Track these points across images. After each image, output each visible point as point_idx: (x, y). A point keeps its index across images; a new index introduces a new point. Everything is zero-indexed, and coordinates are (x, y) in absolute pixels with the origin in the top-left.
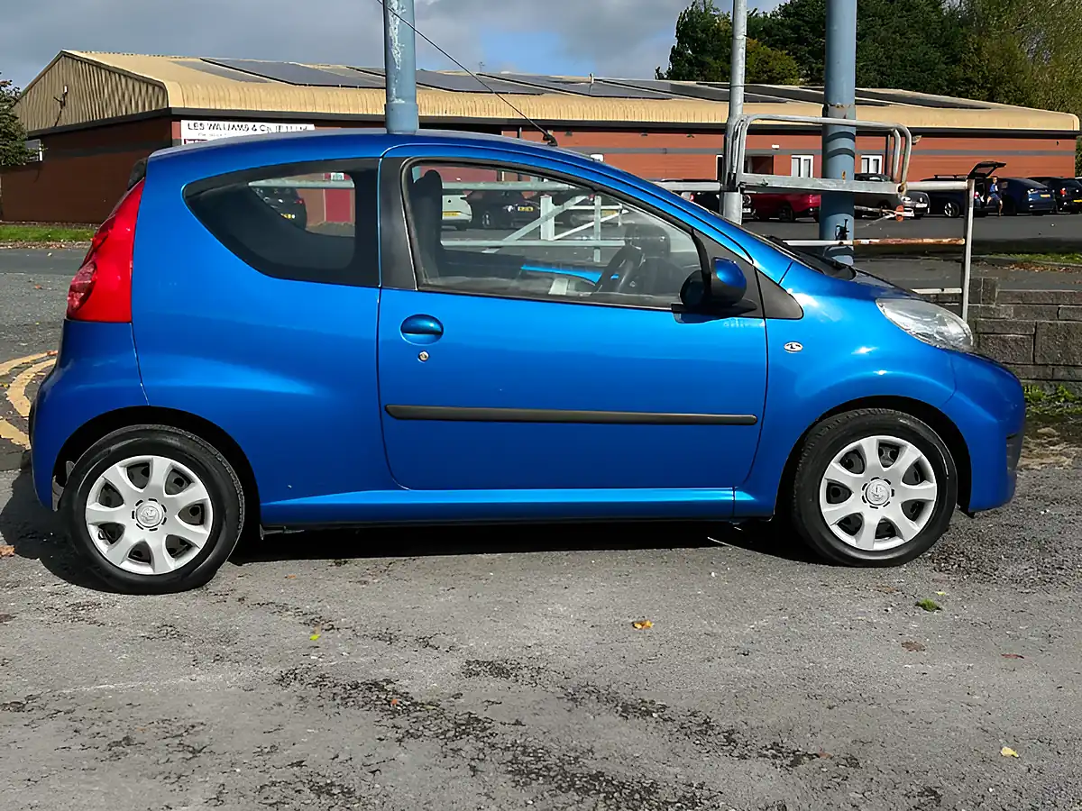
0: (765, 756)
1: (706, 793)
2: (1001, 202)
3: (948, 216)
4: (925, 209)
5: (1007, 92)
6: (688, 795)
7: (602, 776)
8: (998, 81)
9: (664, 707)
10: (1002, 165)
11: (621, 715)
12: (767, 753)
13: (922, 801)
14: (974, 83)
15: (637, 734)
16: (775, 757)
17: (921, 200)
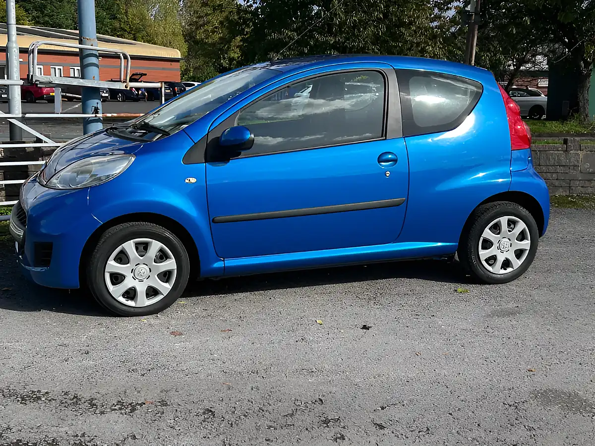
0: (116, 410)
1: (88, 439)
2: (146, 94)
3: (119, 101)
4: (108, 97)
5: (142, 37)
6: (78, 442)
7: (21, 442)
8: (138, 30)
9: (47, 393)
10: (145, 75)
11: (21, 403)
12: (115, 408)
13: (206, 417)
14: (126, 31)
15: (36, 412)
16: (120, 409)
17: (105, 92)
